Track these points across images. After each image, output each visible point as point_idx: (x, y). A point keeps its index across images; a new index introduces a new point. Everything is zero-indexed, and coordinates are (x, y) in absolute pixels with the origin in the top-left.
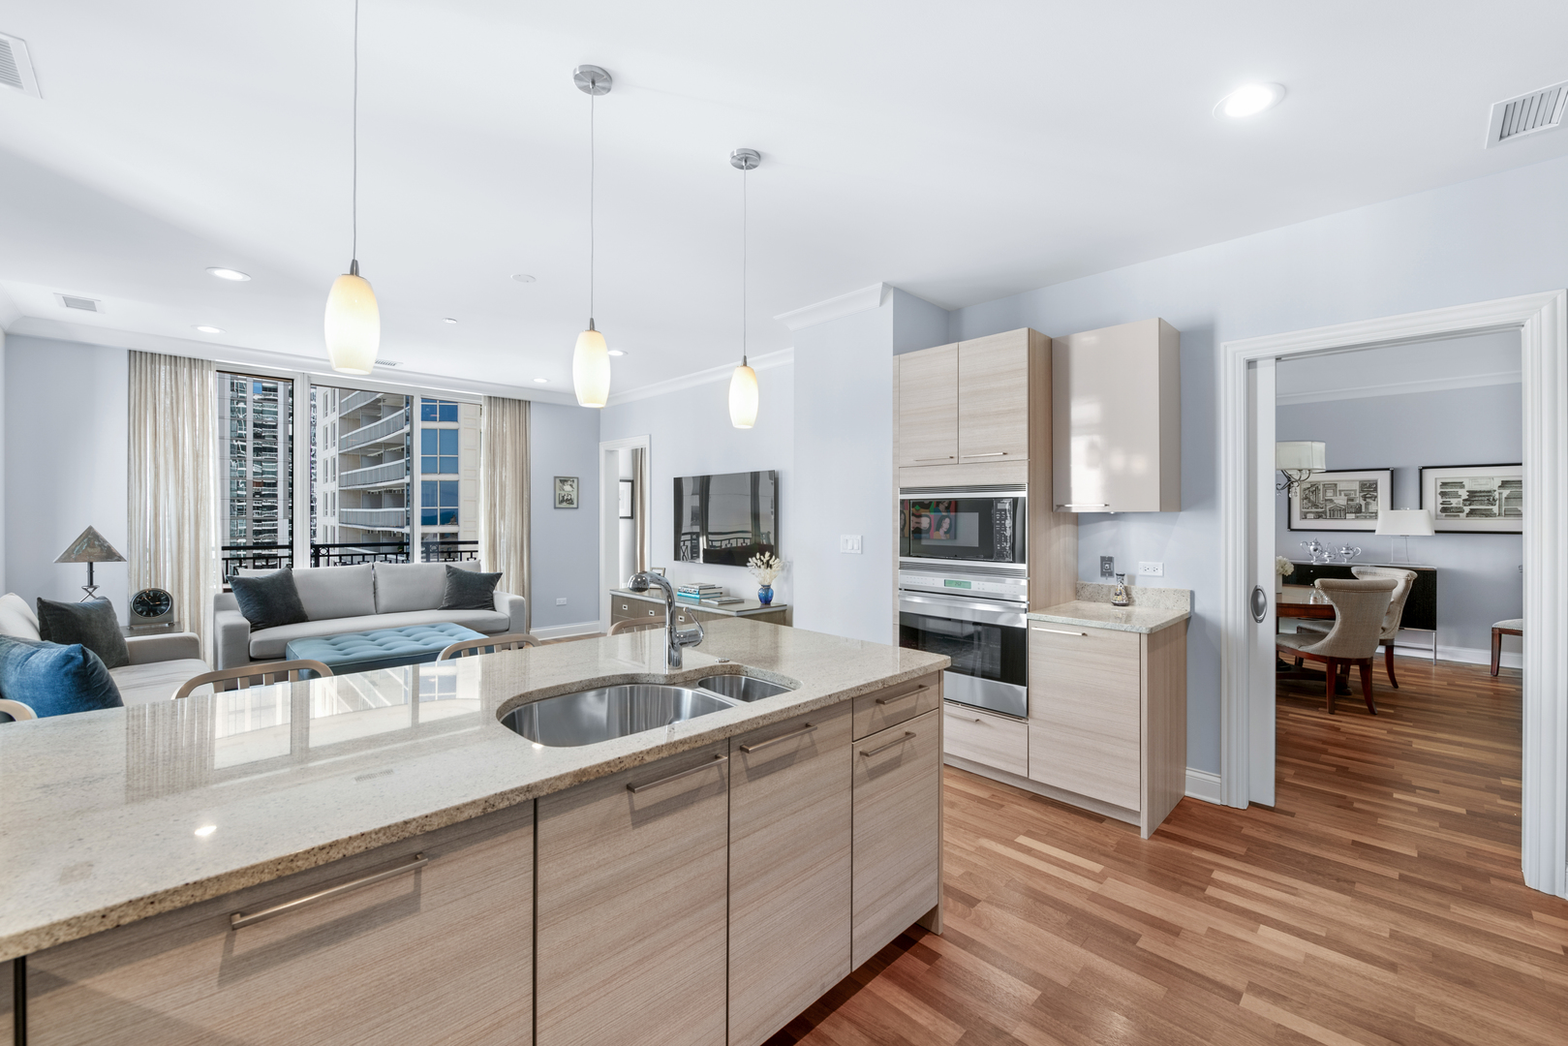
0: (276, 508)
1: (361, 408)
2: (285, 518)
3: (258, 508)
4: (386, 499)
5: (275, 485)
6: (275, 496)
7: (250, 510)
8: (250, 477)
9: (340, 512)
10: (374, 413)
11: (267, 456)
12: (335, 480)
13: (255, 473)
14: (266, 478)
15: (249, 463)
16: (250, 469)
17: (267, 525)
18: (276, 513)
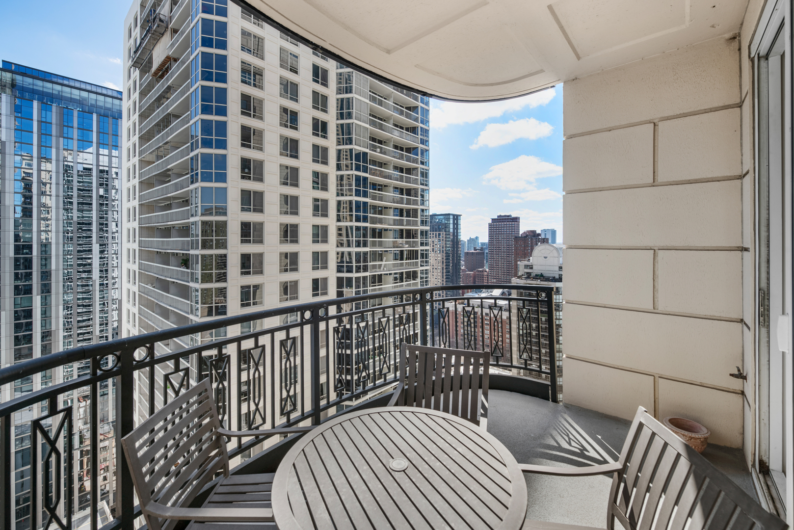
0: (91, 237)
1: (155, 175)
2: (97, 243)
3: (80, 237)
4: (173, 232)
5: (90, 224)
6: (91, 230)
7: (75, 239)
8: (75, 219)
9: (139, 240)
10: (163, 179)
11: (86, 207)
12: (135, 220)
13: (78, 217)
14: (85, 220)
15: (75, 211)
16: (75, 214)
17: (86, 247)
18: (92, 240)
